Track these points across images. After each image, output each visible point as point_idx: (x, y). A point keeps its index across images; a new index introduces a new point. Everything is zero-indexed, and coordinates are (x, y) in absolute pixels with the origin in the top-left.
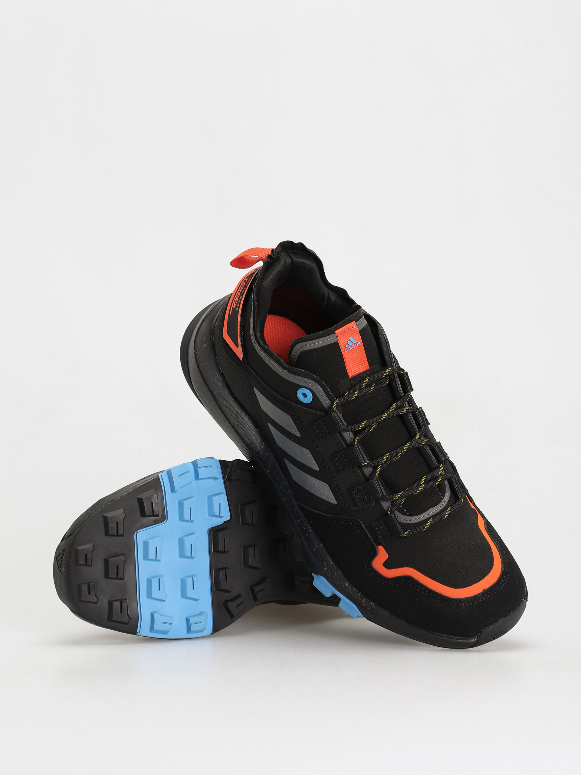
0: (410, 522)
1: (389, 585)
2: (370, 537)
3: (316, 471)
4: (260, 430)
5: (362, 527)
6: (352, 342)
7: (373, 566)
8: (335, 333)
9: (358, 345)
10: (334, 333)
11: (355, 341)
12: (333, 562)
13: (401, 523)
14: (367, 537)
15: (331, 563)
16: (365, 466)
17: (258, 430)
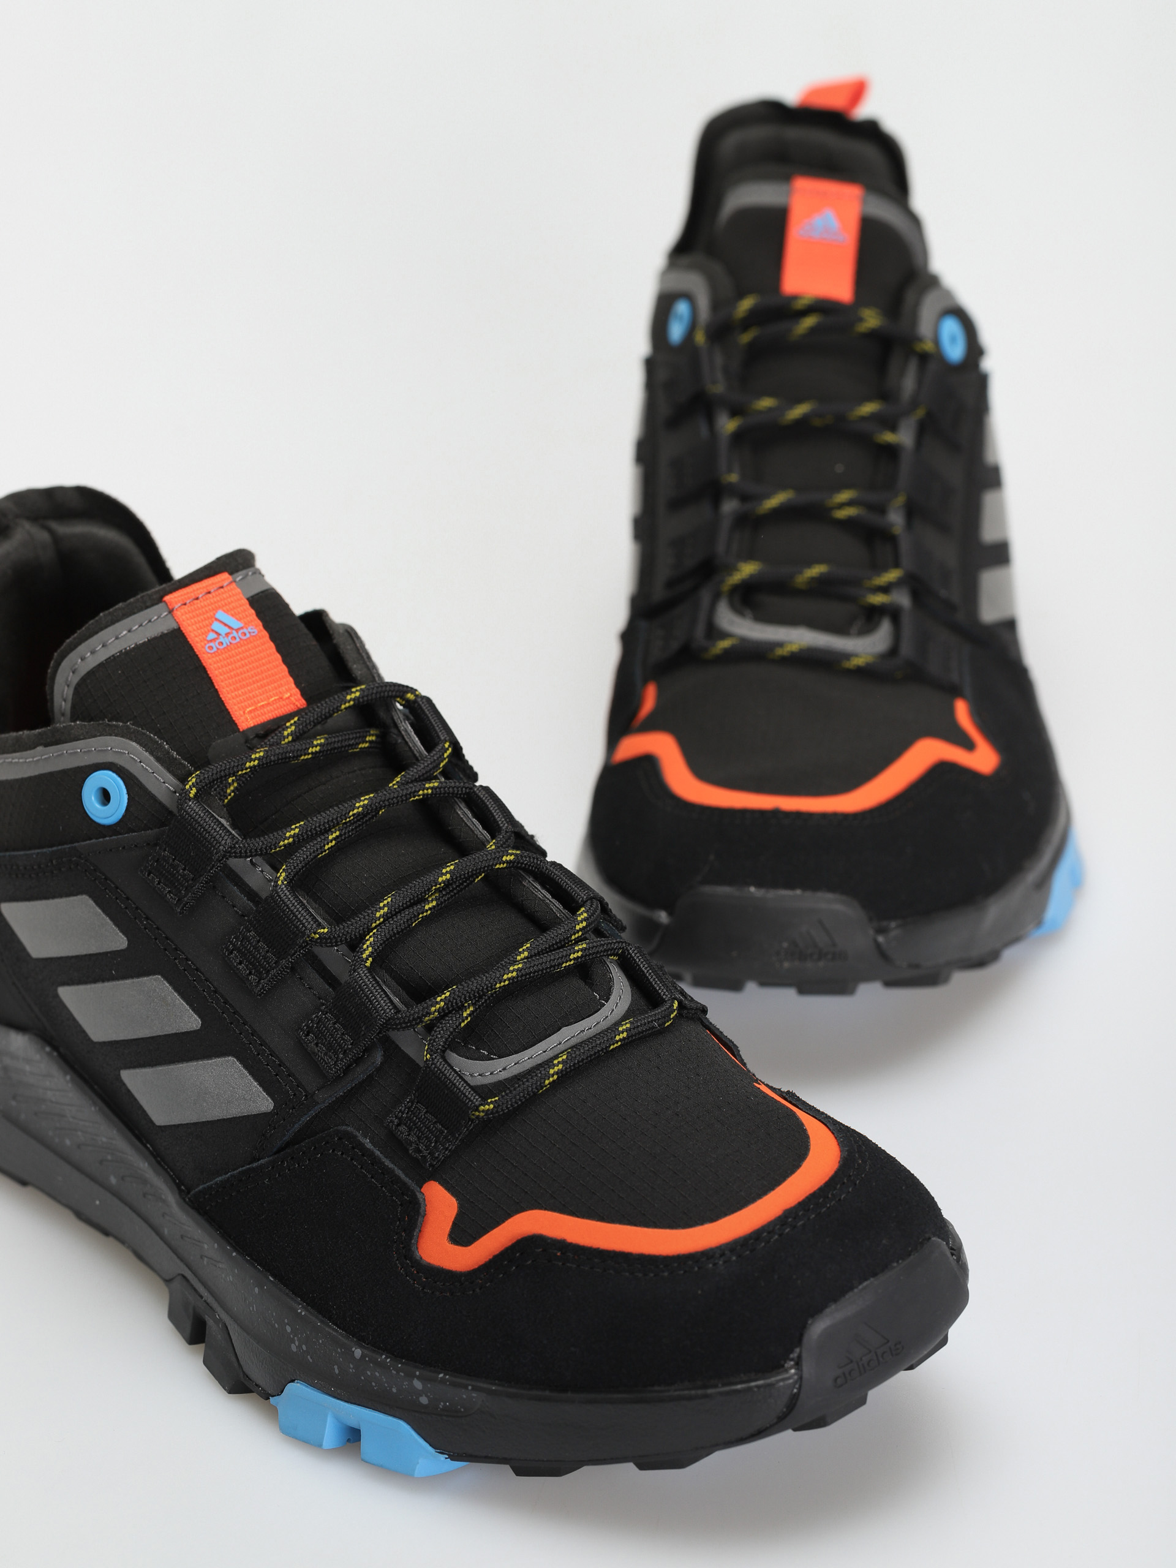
0: (504, 1075)
1: (478, 1290)
2: (391, 1166)
3: (195, 1031)
4: (55, 1048)
5: (361, 1146)
6: (230, 627)
7: (421, 1258)
8: (165, 601)
9: (248, 635)
10: (160, 600)
11: (235, 624)
12: (306, 1310)
13: (477, 1086)
14: (386, 1171)
15: (301, 1312)
16: (324, 940)
17: (48, 1049)
